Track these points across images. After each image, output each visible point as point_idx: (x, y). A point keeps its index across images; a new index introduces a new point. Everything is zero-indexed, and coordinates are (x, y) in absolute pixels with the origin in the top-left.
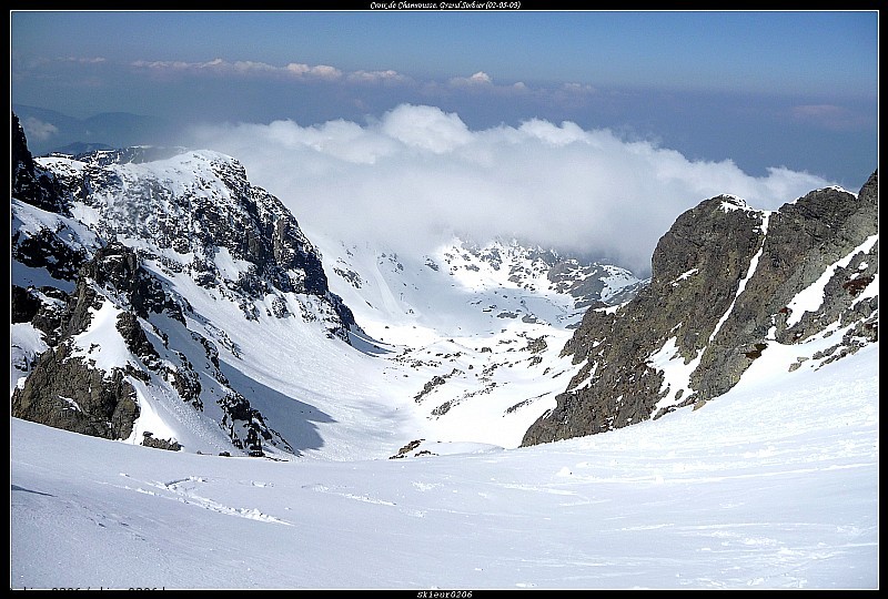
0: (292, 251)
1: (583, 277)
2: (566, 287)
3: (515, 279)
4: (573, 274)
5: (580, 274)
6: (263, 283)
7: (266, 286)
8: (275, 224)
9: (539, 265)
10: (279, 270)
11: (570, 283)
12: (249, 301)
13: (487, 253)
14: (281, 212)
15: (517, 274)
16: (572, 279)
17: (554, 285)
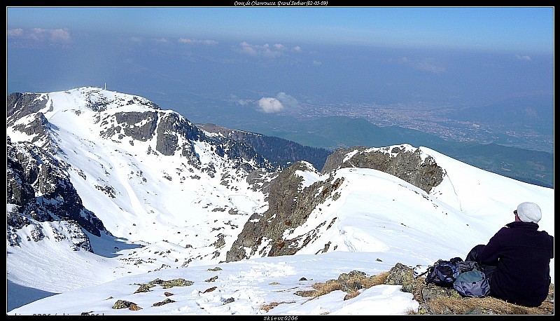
0: (53, 185)
1: (269, 180)
2: (259, 187)
3: (225, 183)
4: (263, 178)
5: (267, 178)
6: (24, 218)
7: (27, 219)
8: (40, 167)
9: (241, 173)
10: (38, 206)
11: (261, 184)
12: (13, 233)
13: (205, 167)
14: (45, 158)
15: (226, 180)
16: (263, 181)
17: (251, 186)
